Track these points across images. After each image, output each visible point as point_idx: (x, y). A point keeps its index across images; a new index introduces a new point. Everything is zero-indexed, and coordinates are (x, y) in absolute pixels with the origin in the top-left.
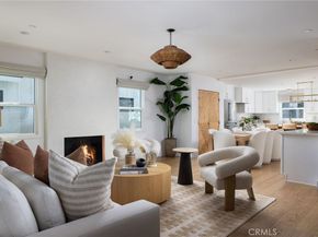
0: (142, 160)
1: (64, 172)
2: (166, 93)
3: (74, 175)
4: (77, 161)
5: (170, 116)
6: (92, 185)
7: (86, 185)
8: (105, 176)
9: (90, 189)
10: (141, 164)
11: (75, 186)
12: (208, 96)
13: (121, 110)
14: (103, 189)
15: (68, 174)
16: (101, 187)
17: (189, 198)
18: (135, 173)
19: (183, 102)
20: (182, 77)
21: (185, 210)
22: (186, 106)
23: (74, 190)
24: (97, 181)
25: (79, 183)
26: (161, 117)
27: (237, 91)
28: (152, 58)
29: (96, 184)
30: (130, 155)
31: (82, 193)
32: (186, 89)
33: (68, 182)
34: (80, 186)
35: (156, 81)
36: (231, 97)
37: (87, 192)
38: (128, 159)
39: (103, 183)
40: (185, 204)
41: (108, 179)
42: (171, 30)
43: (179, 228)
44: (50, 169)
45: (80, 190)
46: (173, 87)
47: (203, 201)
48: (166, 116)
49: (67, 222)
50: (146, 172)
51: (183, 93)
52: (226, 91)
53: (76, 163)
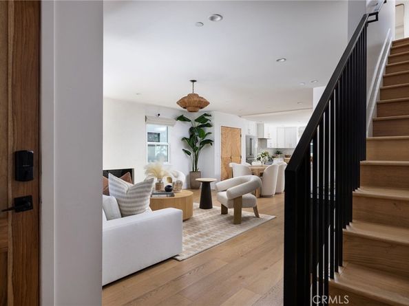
0: (169, 186)
1: (120, 188)
2: (192, 130)
3: (126, 189)
4: (126, 181)
5: (195, 151)
6: (138, 195)
7: (135, 195)
8: (148, 189)
9: (138, 197)
10: (168, 189)
11: (129, 196)
12: (231, 133)
13: (149, 145)
14: (146, 198)
15: (123, 189)
16: (145, 196)
17: (208, 217)
18: (164, 196)
19: (207, 138)
20: (205, 115)
21: (204, 224)
22: (210, 142)
23: (128, 198)
24: (143, 192)
25: (130, 194)
26: (186, 152)
27: (259, 127)
28: (178, 103)
29: (142, 194)
30: (160, 183)
31: (133, 200)
32: (209, 125)
33: (123, 193)
34: (132, 196)
35: (182, 118)
36: (253, 133)
37: (136, 199)
38: (158, 186)
39: (146, 194)
40: (204, 221)
41: (150, 191)
42: (193, 81)
43: (198, 234)
44: (110, 186)
45: (131, 198)
46: (197, 124)
47: (219, 219)
48: (191, 151)
49: (122, 217)
50: (173, 195)
51: (207, 130)
52: (248, 128)
53: (127, 183)
